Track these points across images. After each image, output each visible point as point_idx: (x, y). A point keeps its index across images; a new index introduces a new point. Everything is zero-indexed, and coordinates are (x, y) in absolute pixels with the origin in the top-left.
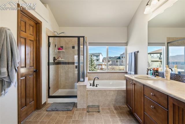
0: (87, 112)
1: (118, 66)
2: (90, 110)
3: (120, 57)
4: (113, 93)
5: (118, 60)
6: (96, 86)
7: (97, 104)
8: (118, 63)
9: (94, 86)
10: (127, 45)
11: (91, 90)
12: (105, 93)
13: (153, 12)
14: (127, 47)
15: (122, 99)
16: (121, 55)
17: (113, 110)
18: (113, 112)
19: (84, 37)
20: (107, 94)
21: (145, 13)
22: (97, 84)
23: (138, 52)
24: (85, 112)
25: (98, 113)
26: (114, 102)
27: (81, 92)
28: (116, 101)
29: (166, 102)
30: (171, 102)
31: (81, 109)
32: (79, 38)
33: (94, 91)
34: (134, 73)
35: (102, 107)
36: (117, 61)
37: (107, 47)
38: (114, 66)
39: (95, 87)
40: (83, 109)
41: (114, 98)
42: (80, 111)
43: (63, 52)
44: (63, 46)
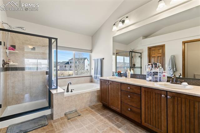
0: (68, 119)
1: (67, 71)
2: (69, 116)
3: (68, 62)
4: (88, 95)
5: (67, 65)
6: (71, 91)
7: (74, 109)
8: (67, 68)
9: (69, 91)
10: (92, 52)
11: (68, 96)
12: (82, 97)
13: (117, 31)
14: (92, 54)
15: (95, 99)
16: (70, 60)
17: (90, 110)
18: (92, 111)
19: (56, 39)
20: (83, 97)
21: (113, 30)
22: (71, 90)
23: (103, 59)
24: (66, 120)
25: (79, 116)
26: (89, 103)
27: (58, 101)
28: (91, 101)
29: (139, 91)
30: (143, 90)
31: (58, 119)
32: (50, 39)
33: (71, 96)
34: (100, 76)
35: (79, 110)
36: (65, 66)
37: (74, 52)
38: (63, 72)
39: (70, 93)
40: (62, 118)
41: (89, 99)
42: (59, 121)
43: (16, 53)
44: (15, 46)
